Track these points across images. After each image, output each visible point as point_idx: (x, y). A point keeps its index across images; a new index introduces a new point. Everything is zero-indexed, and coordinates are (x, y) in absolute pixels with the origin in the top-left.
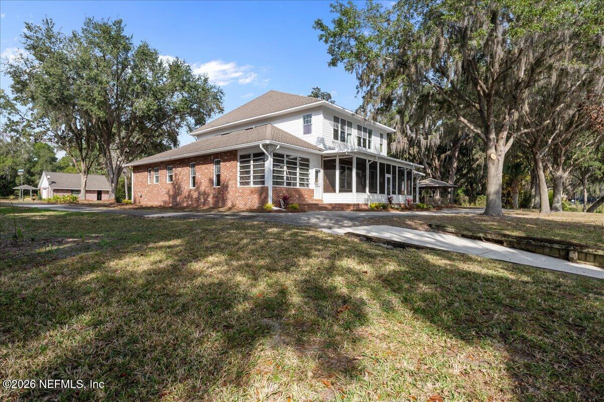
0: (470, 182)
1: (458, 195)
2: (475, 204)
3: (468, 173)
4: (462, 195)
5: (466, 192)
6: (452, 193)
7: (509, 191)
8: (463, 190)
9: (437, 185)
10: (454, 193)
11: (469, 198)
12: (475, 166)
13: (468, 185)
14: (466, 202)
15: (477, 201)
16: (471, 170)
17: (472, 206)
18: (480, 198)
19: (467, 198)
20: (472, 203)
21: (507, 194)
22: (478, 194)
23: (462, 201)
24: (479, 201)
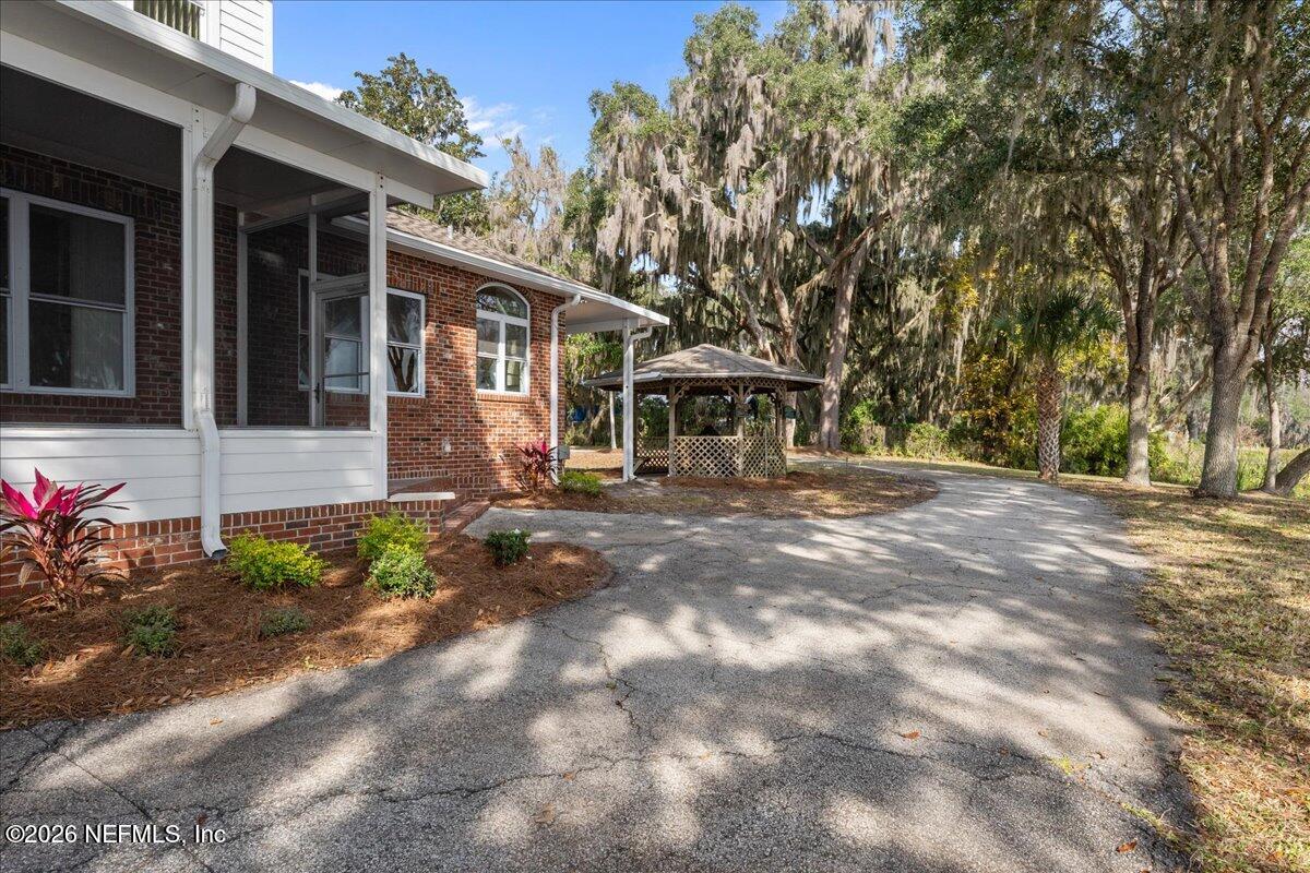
0: (891, 384)
1: (855, 421)
2: (904, 452)
3: (884, 355)
4: (866, 421)
5: (880, 415)
6: (836, 414)
7: (1003, 412)
8: (870, 407)
9: (723, 373)
10: (841, 418)
11: (887, 430)
12: (902, 335)
13: (884, 394)
14: (879, 442)
15: (908, 441)
16: (893, 345)
17: (897, 459)
18: (918, 431)
19: (880, 431)
20: (897, 448)
21: (998, 418)
22: (911, 420)
23: (866, 442)
24: (914, 440)
